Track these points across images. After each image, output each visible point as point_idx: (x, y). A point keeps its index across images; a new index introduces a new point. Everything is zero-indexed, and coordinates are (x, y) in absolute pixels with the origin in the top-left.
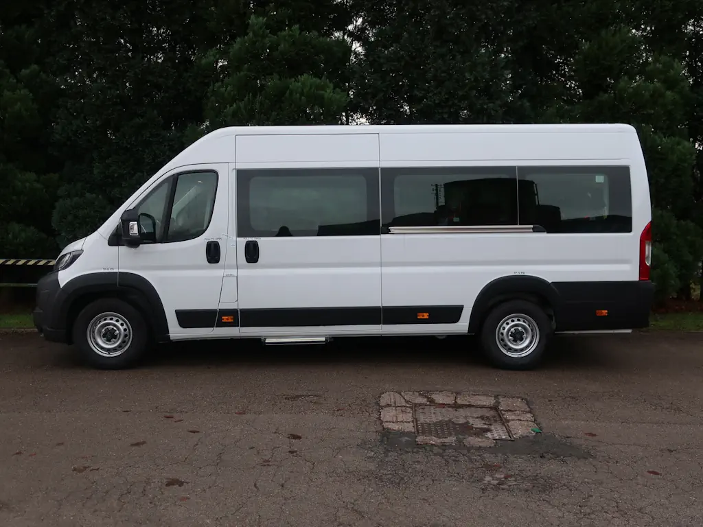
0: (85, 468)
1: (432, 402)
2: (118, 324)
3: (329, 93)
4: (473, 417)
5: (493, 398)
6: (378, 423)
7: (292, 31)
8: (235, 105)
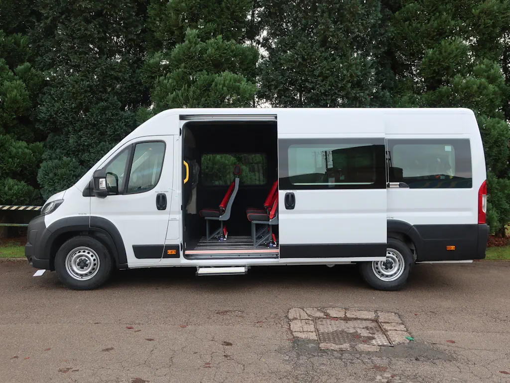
0: (68, 369)
1: (327, 315)
2: (89, 256)
3: (244, 84)
4: (360, 328)
5: (373, 313)
6: (289, 332)
7: (217, 39)
8: (174, 93)
